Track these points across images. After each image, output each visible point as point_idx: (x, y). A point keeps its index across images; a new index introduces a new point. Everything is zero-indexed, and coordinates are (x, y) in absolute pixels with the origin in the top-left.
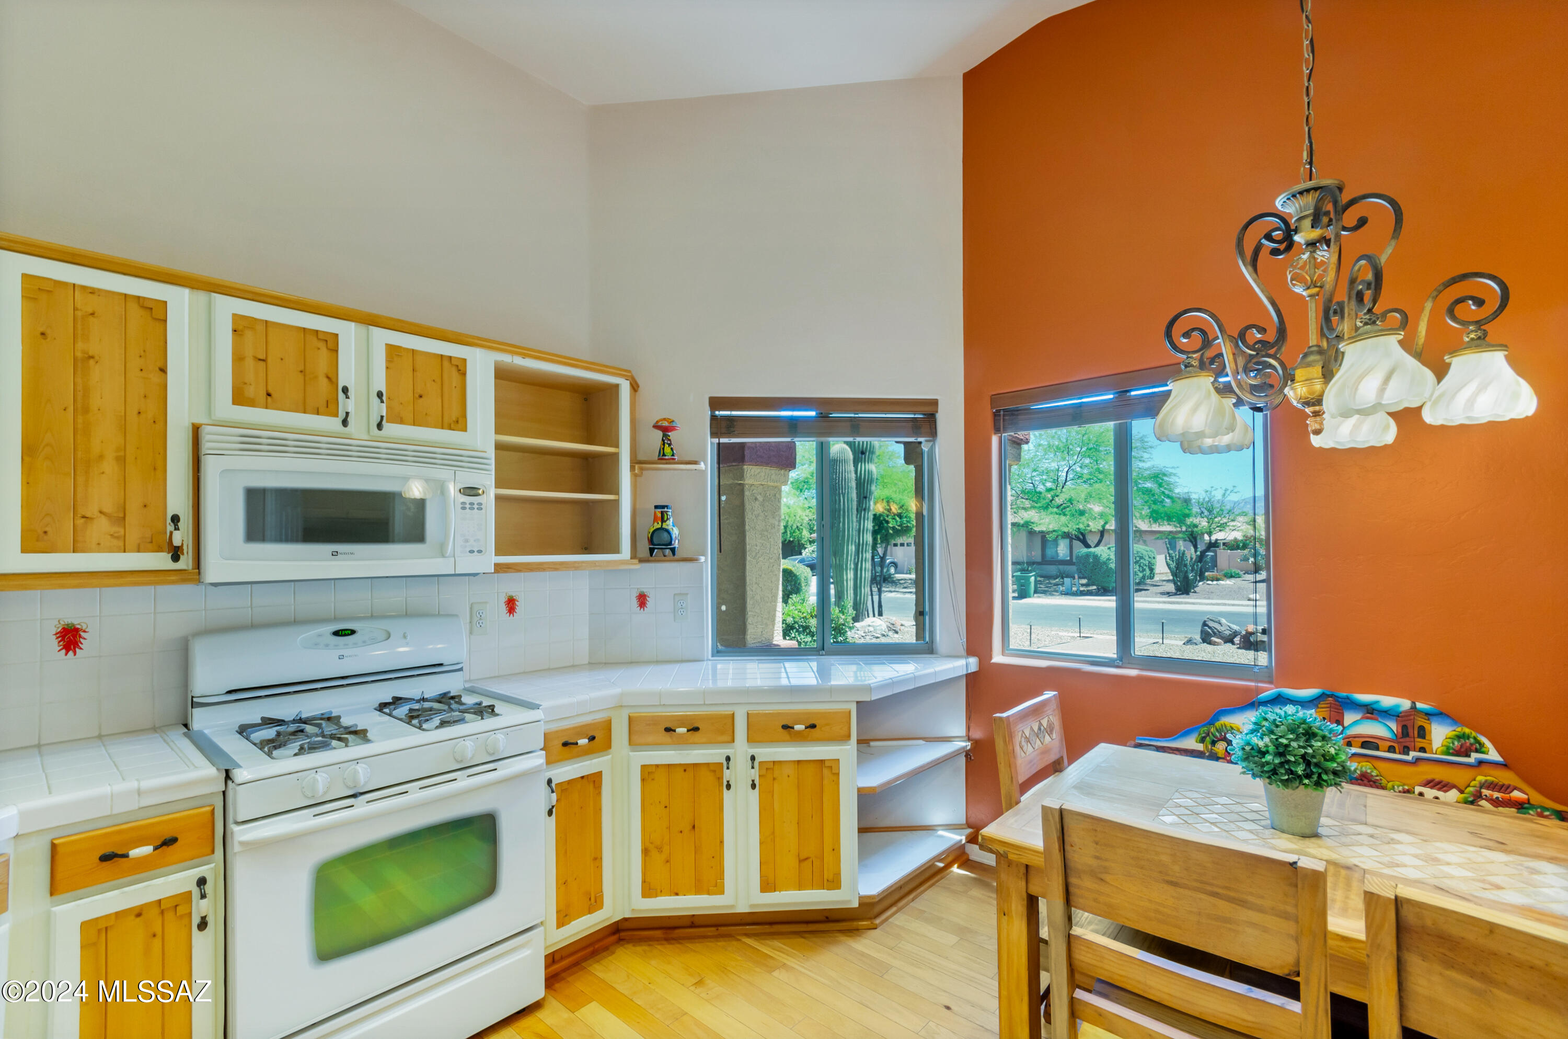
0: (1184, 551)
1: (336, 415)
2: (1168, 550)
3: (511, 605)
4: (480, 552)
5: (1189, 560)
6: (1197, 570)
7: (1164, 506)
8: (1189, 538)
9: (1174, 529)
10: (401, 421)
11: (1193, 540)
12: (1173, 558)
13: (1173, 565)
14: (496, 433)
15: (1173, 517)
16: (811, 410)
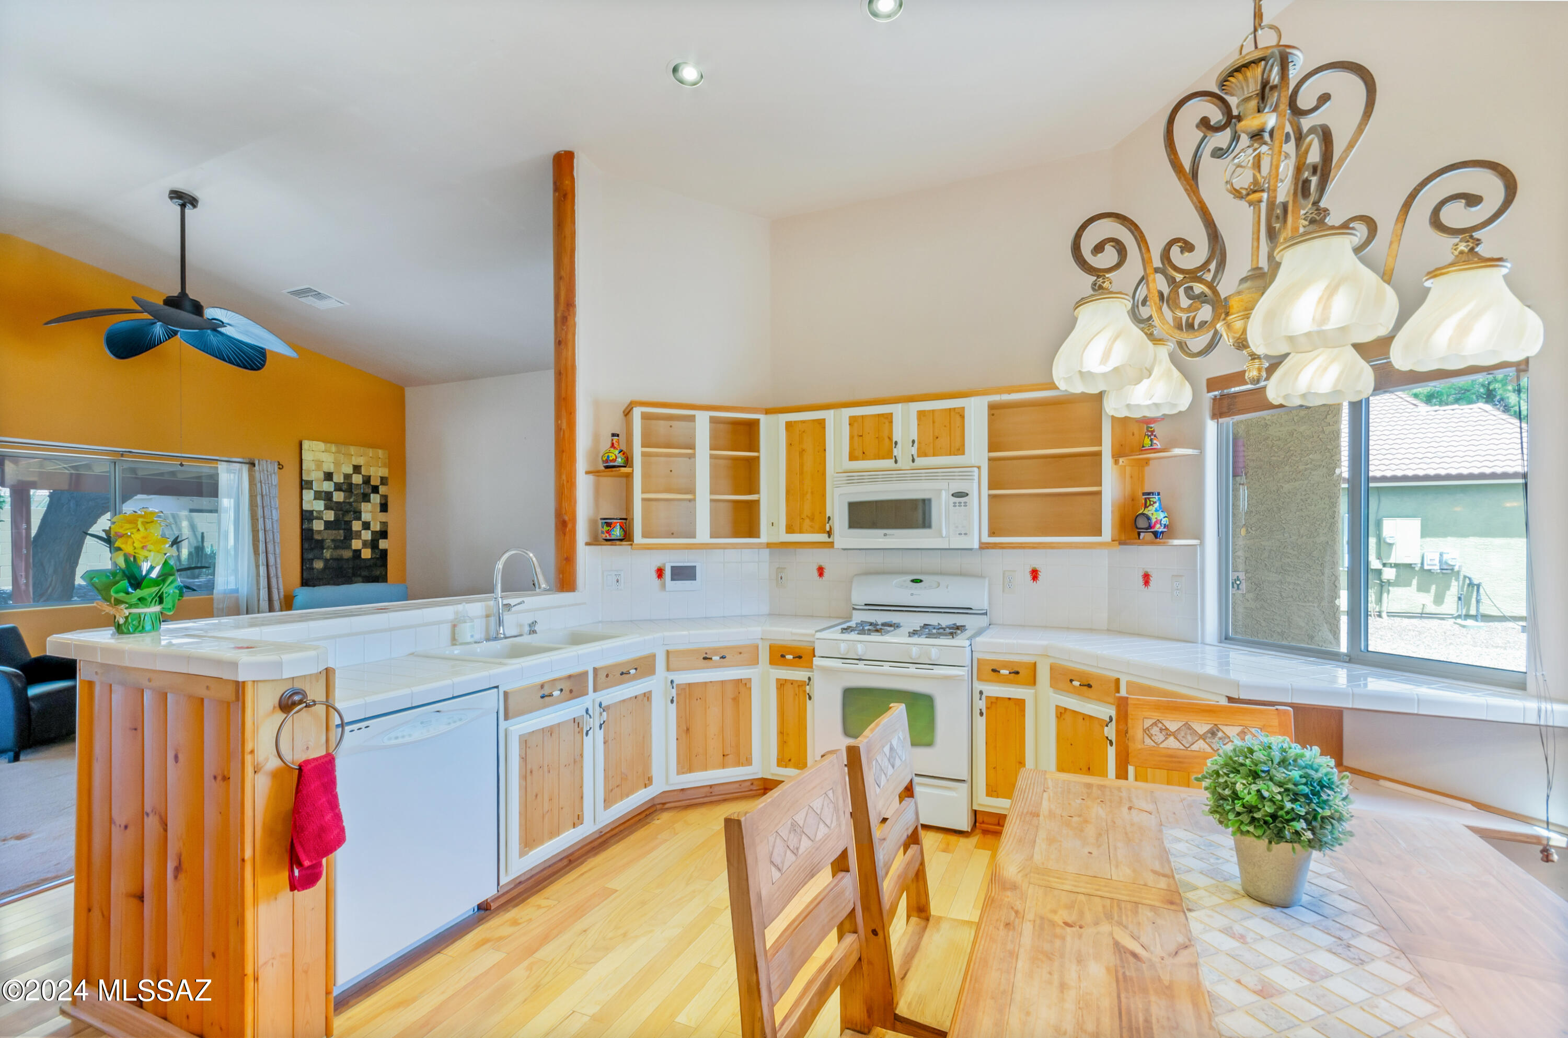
1: (891, 458)
3: (1035, 575)
4: (966, 534)
10: (926, 455)
14: (989, 451)
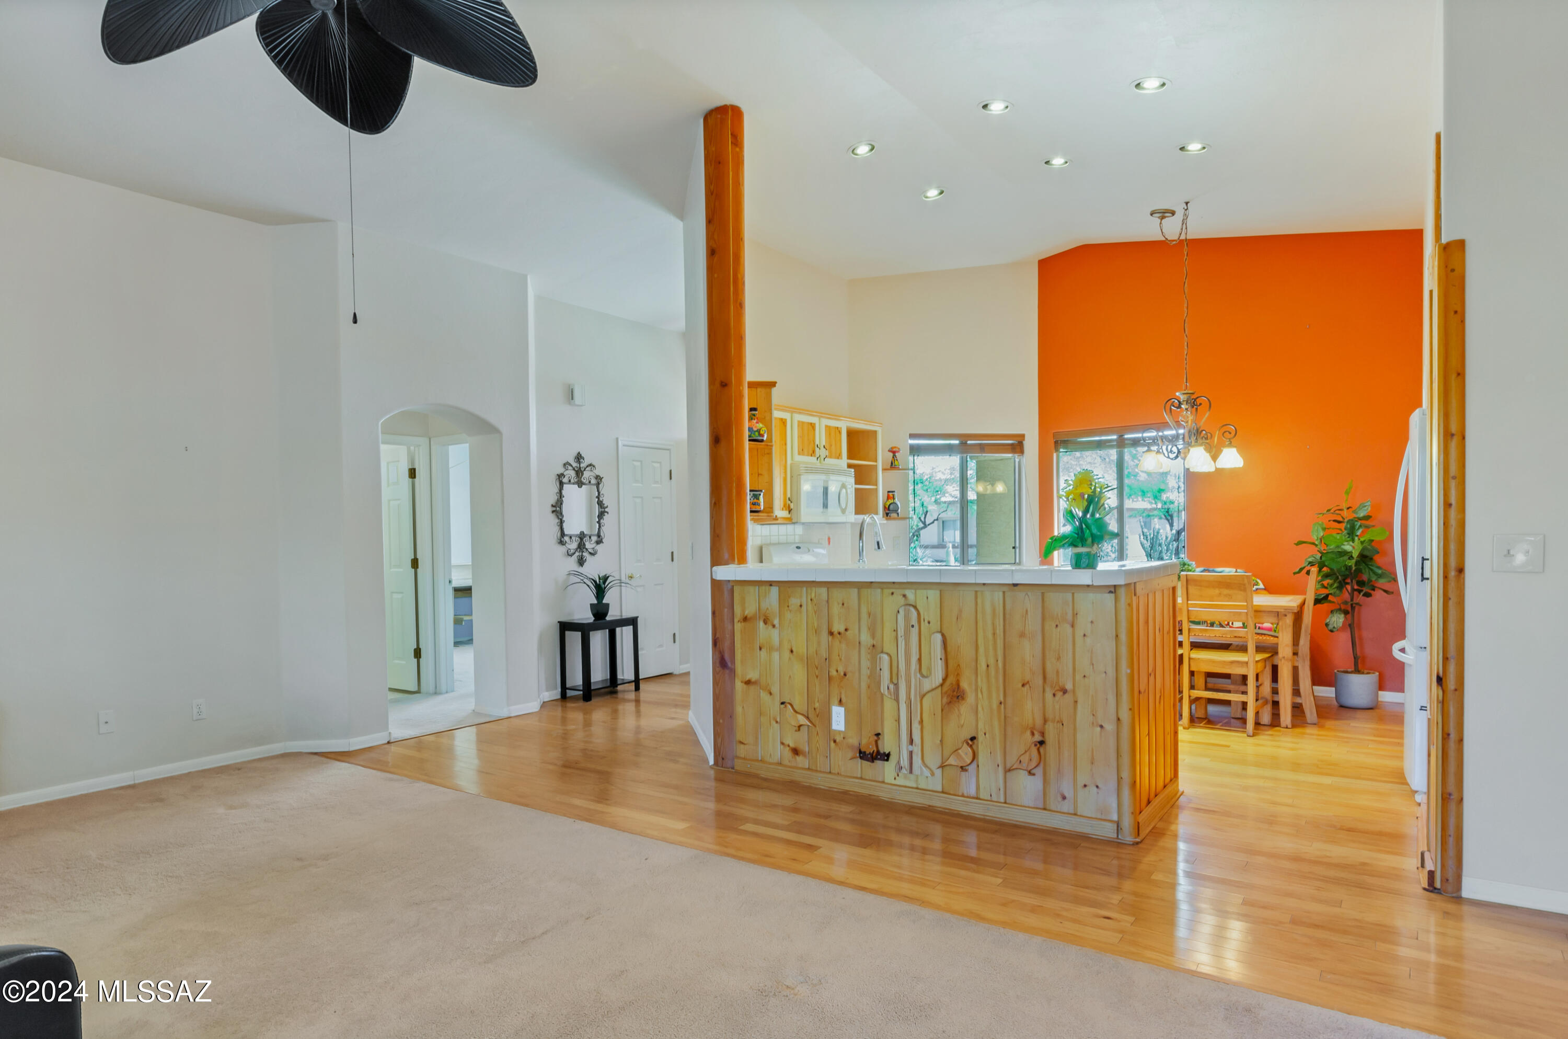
0: (1159, 529)
1: (815, 456)
2: (1142, 529)
5: (1164, 538)
6: (1172, 551)
7: (1138, 480)
8: (1165, 516)
9: (1148, 506)
11: (1169, 518)
12: (1147, 538)
13: (1147, 544)
14: (848, 459)
15: (1147, 492)
16: (956, 440)
